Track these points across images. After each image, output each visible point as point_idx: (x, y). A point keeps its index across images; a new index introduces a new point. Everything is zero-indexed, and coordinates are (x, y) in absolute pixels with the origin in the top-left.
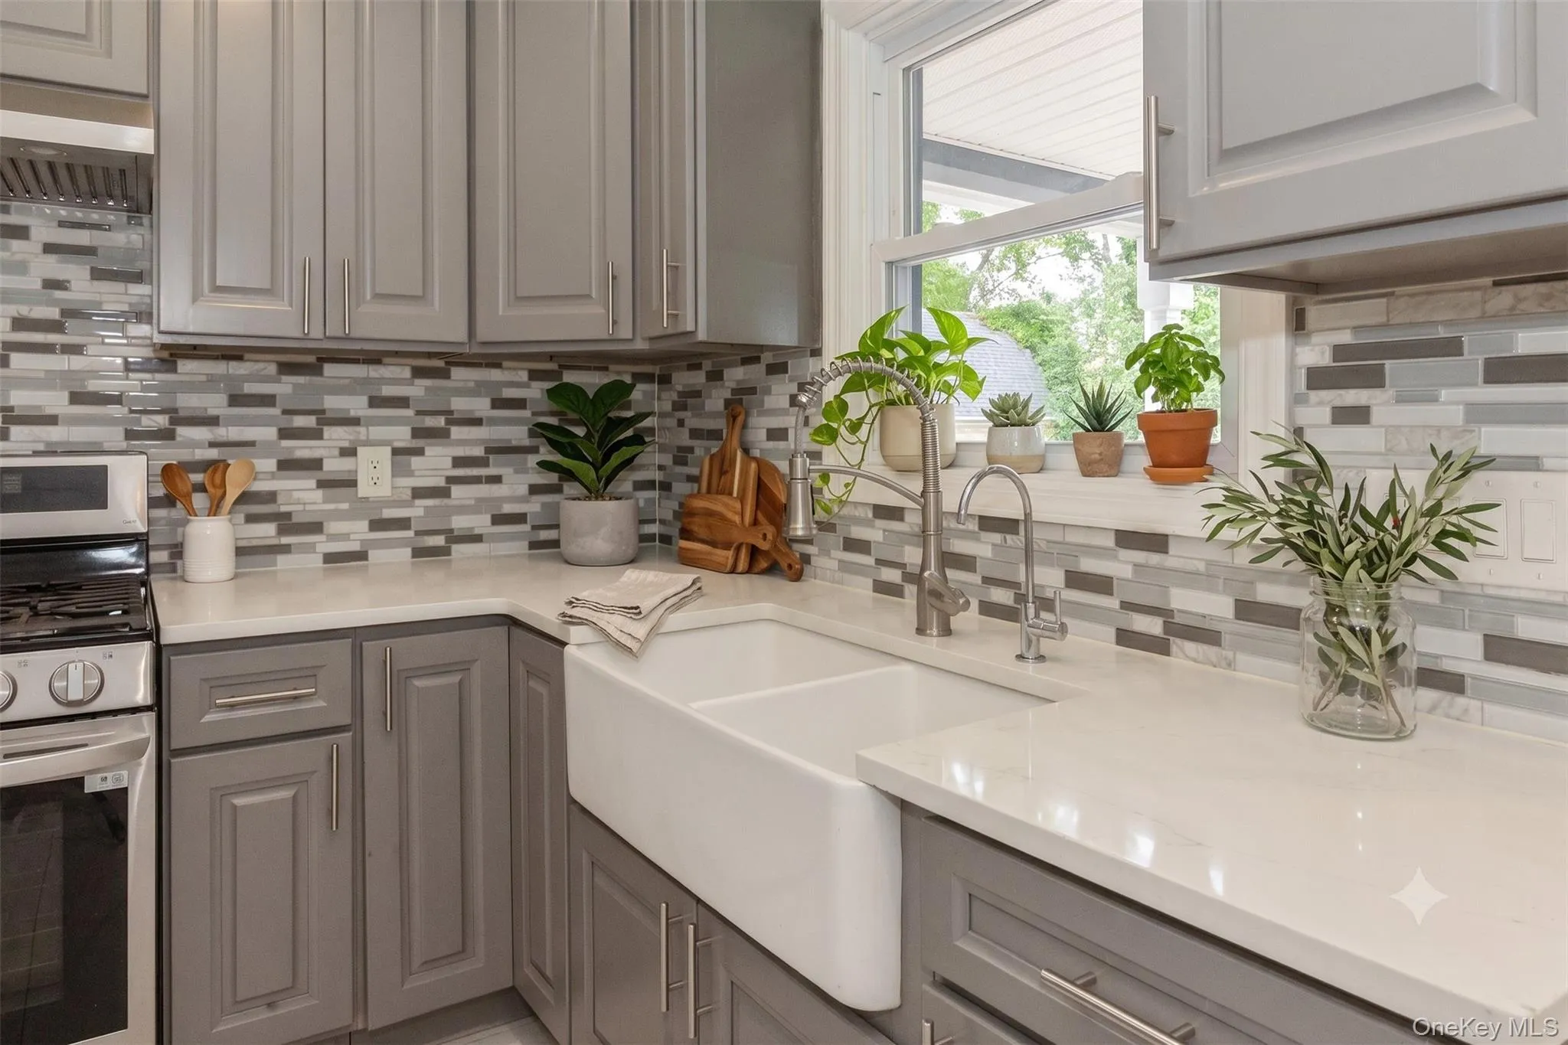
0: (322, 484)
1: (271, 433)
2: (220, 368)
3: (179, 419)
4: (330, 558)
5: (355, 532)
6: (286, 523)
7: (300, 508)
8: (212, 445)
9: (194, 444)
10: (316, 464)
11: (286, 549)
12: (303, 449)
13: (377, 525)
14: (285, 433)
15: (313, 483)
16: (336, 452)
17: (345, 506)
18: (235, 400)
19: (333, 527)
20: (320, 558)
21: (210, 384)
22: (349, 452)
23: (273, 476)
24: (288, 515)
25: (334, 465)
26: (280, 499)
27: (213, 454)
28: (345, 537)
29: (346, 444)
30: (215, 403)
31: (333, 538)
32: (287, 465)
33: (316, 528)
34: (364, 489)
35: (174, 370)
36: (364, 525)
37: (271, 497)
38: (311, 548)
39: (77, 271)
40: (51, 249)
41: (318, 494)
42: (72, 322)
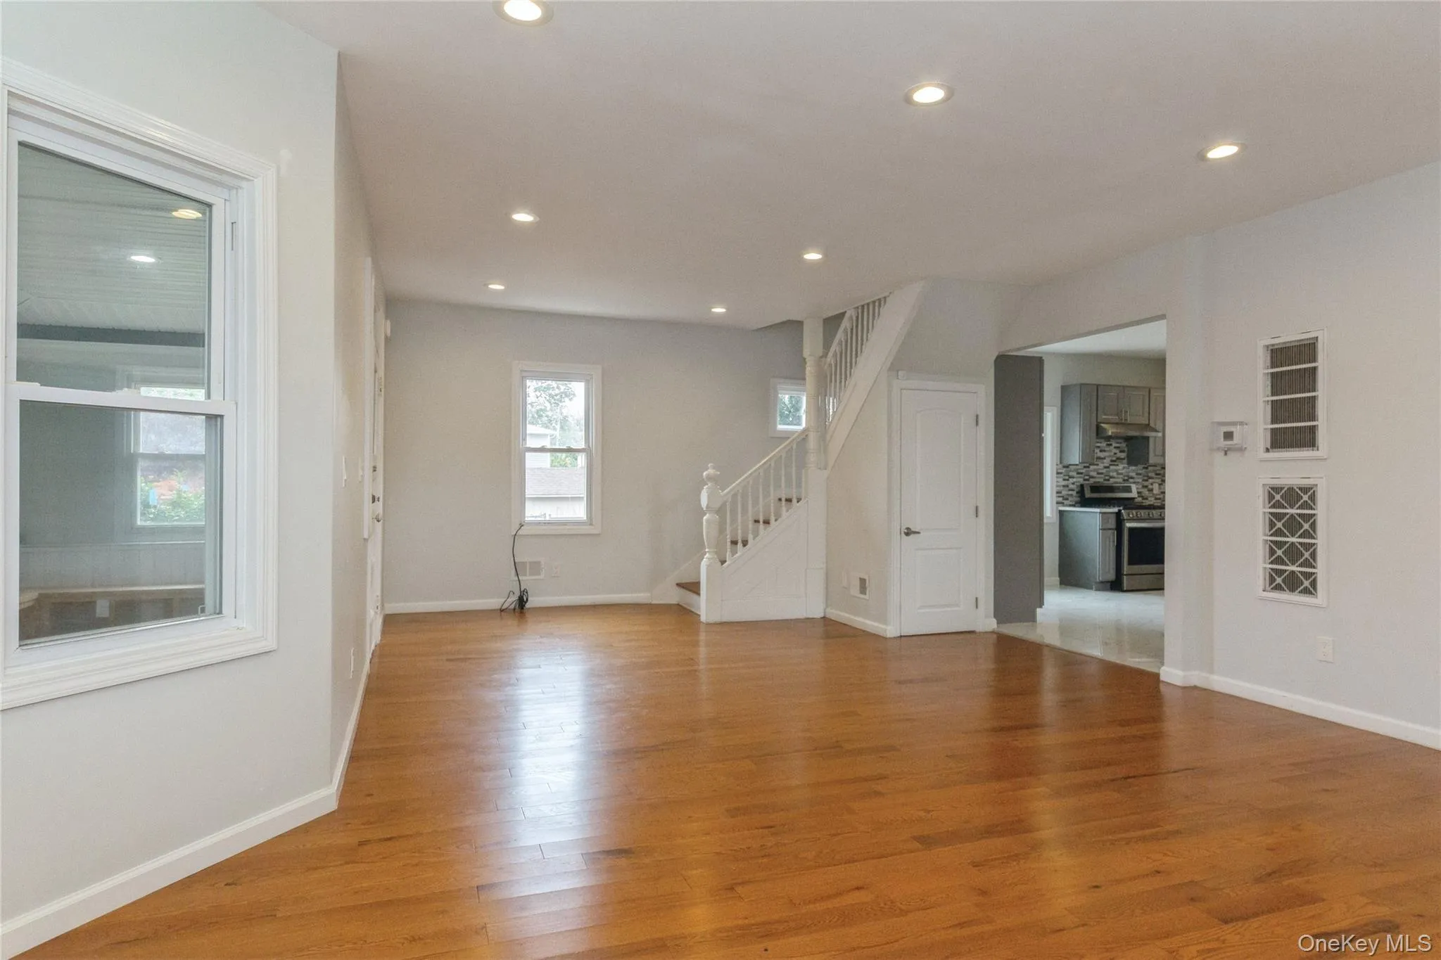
1: (1140, 481)
12: (1146, 483)
22: (1152, 484)
34: (1155, 492)
35: (1129, 468)
39: (1117, 451)
40: (1115, 447)
41: (1147, 492)
42: (1118, 460)
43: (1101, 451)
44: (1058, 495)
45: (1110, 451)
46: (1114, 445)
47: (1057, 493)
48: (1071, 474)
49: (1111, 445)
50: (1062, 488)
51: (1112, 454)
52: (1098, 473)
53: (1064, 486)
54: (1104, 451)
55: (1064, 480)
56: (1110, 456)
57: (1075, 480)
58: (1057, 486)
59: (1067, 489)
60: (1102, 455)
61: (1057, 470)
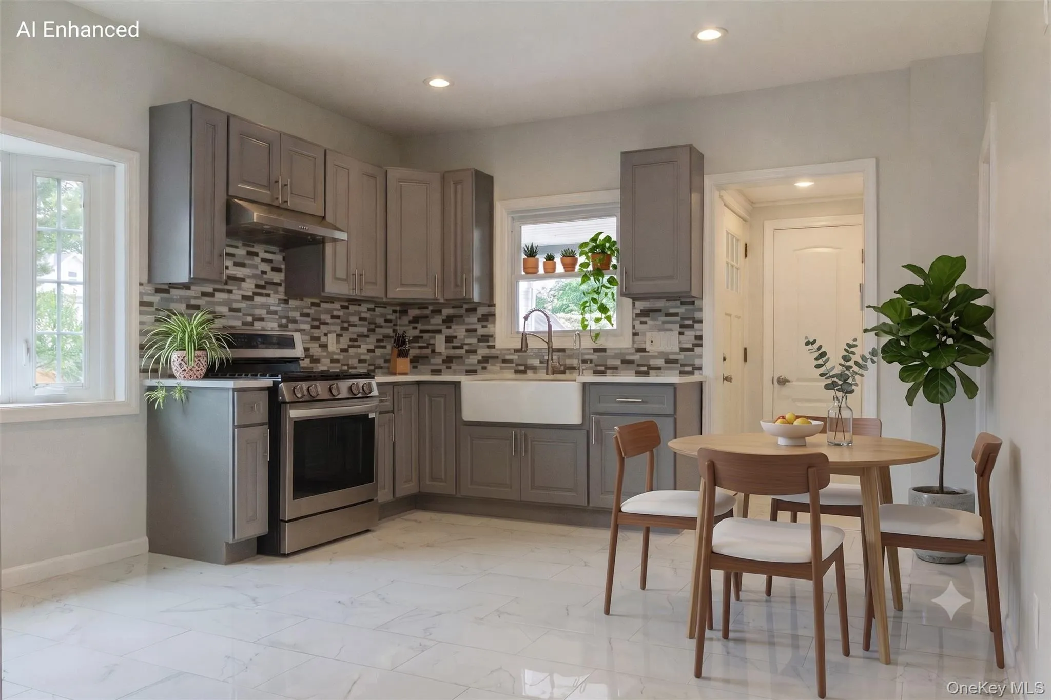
0: (319, 346)
1: (309, 327)
2: (298, 303)
3: (289, 320)
5: (327, 363)
10: (319, 338)
12: (316, 332)
13: (332, 361)
14: (312, 327)
15: (317, 345)
16: (323, 334)
17: (325, 354)
18: (302, 315)
19: (323, 361)
21: (296, 309)
22: (326, 335)
23: (308, 342)
24: (312, 357)
25: (323, 339)
26: (311, 350)
29: (326, 332)
30: (298, 316)
32: (312, 339)
33: (317, 361)
34: (330, 349)
35: (288, 303)
37: (308, 350)
39: (267, 268)
40: (264, 260)
41: (320, 349)
42: (268, 286)
43: (236, 264)
45: (256, 267)
46: (262, 255)
49: (256, 254)
51: (259, 272)
52: (231, 309)
54: (243, 265)
56: (253, 276)
60: (239, 272)
61: (141, 294)
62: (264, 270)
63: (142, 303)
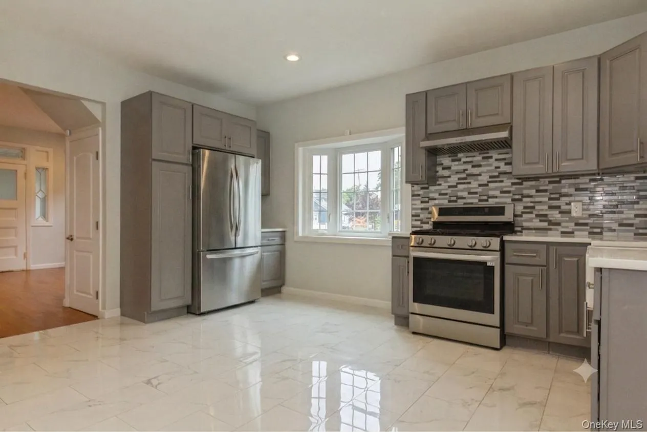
0: (560, 213)
1: (546, 199)
2: (533, 183)
3: (523, 196)
4: (562, 233)
5: (571, 226)
6: (550, 223)
7: (554, 219)
8: (531, 202)
9: (527, 202)
10: (559, 207)
11: (550, 229)
12: (555, 203)
13: (577, 224)
14: (550, 199)
15: (558, 212)
16: (565, 204)
17: (567, 219)
18: (538, 191)
19: (563, 224)
20: (560, 232)
21: (531, 187)
22: (569, 204)
23: (546, 210)
24: (550, 221)
25: (564, 207)
26: (549, 216)
27: (532, 205)
28: (567, 227)
29: (568, 202)
30: (533, 192)
31: (563, 227)
32: (551, 207)
33: (559, 224)
34: (574, 214)
35: (522, 185)
36: (573, 224)
37: (546, 216)
38: (557, 230)
39: (502, 164)
40: (496, 160)
41: (559, 215)
42: (501, 175)
43: (473, 166)
44: (414, 218)
45: (490, 165)
46: (495, 156)
47: (413, 216)
48: (431, 195)
49: (491, 157)
50: (419, 211)
51: (493, 168)
52: (470, 193)
53: (422, 209)
54: (480, 166)
55: (422, 202)
56: (488, 171)
57: (437, 202)
58: (413, 209)
59: (427, 211)
60: (476, 171)
61: (412, 191)
62: (497, 166)
63: (413, 195)
